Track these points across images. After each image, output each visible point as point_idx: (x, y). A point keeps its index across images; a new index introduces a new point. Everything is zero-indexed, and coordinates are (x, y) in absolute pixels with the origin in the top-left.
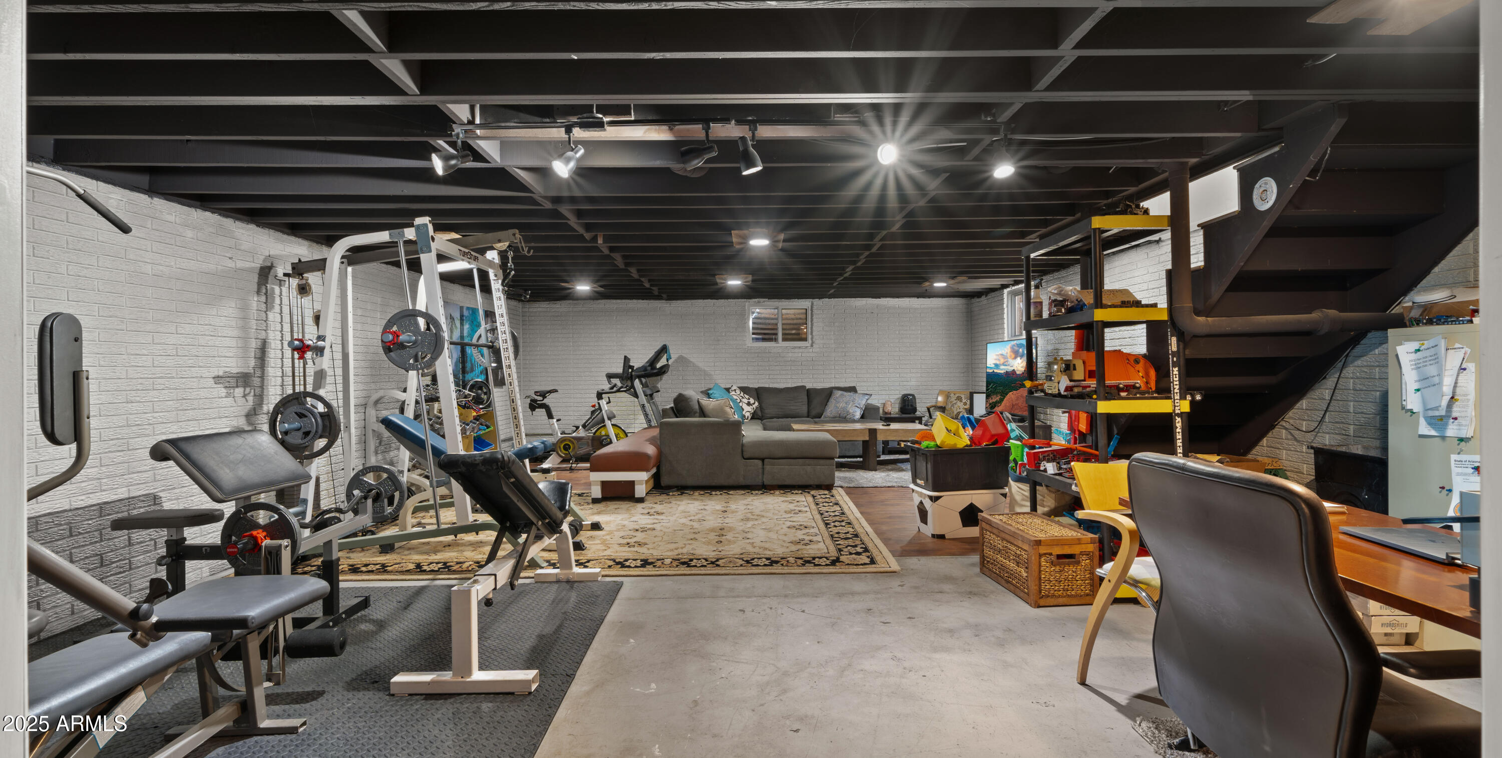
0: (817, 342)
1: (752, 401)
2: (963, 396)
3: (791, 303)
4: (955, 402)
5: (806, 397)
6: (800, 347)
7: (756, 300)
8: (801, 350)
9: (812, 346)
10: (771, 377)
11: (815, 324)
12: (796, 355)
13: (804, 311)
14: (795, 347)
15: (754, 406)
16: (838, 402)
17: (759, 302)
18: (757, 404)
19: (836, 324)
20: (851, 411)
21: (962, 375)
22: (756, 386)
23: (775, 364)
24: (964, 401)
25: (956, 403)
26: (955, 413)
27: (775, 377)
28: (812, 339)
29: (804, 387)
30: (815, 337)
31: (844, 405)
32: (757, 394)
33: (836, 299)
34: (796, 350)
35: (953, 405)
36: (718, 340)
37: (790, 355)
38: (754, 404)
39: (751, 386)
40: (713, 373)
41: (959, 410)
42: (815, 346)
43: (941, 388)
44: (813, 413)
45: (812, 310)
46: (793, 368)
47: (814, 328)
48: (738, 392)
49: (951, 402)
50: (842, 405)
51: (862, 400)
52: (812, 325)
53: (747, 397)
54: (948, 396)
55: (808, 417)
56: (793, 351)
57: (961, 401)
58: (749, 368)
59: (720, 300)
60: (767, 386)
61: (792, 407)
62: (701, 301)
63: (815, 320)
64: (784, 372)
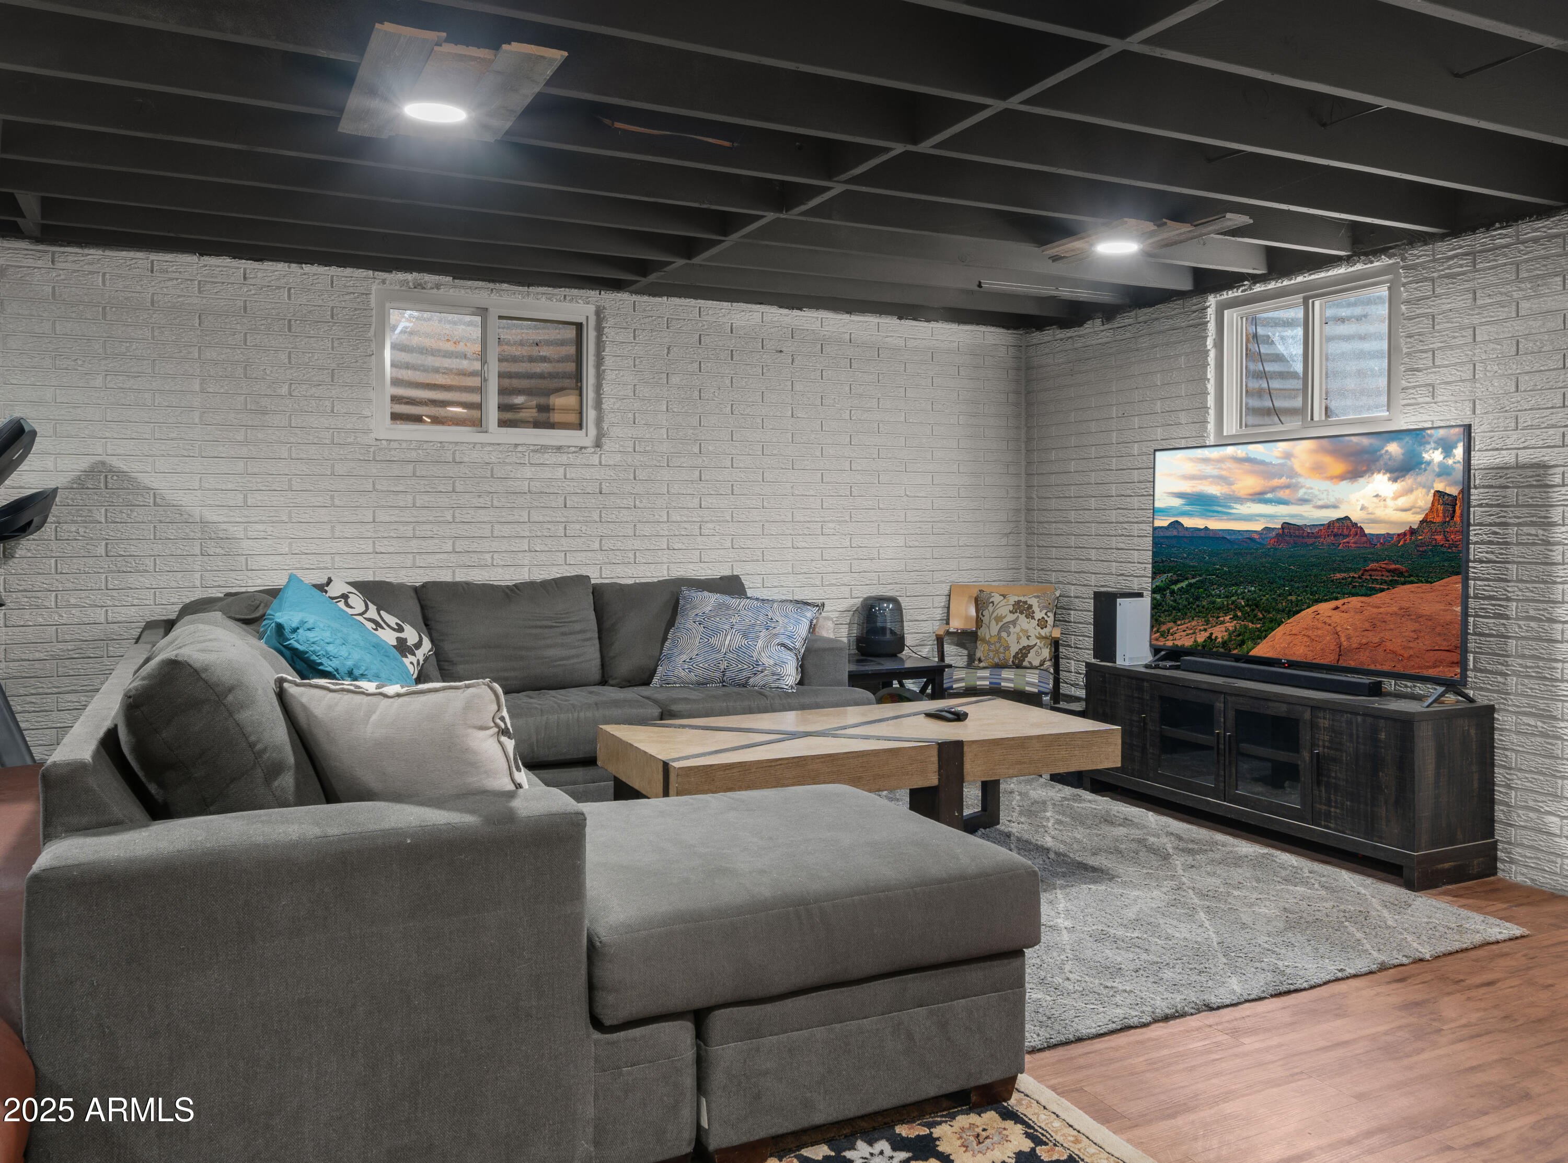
0: (615, 431)
1: (411, 635)
2: (1034, 602)
3: (530, 300)
4: (1011, 617)
5: (592, 615)
6: (559, 448)
7: (410, 277)
8: (564, 458)
9: (598, 445)
10: (461, 545)
11: (609, 376)
12: (547, 473)
13: (571, 333)
14: (543, 449)
15: (421, 654)
16: (716, 632)
17: (419, 286)
18: (427, 645)
19: (675, 380)
20: (767, 661)
21: (1004, 541)
22: (417, 578)
23: (476, 502)
24: (1039, 615)
25: (1014, 622)
26: (1014, 649)
27: (474, 546)
28: (599, 421)
29: (582, 580)
30: (609, 419)
31: (738, 641)
32: (423, 608)
33: (676, 301)
34: (549, 458)
35: (1005, 628)
36: (264, 412)
37: (528, 472)
38: (418, 645)
39: (391, 578)
40: (238, 531)
41: (1024, 642)
42: (608, 444)
43: (955, 577)
44: (624, 667)
45: (599, 330)
46: (536, 516)
47: (606, 388)
48: (357, 602)
49: (998, 619)
50: (730, 640)
51: (798, 622)
52: (599, 376)
53: (392, 620)
54: (981, 603)
55: (603, 682)
56: (537, 458)
57: (1030, 615)
58: (382, 516)
59: (267, 265)
60: (445, 576)
61: (551, 652)
62: (194, 258)
63: (609, 362)
64: (506, 530)
